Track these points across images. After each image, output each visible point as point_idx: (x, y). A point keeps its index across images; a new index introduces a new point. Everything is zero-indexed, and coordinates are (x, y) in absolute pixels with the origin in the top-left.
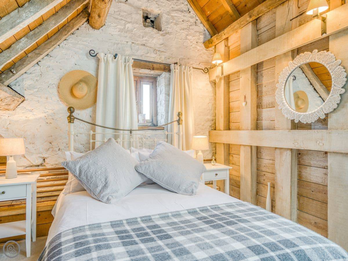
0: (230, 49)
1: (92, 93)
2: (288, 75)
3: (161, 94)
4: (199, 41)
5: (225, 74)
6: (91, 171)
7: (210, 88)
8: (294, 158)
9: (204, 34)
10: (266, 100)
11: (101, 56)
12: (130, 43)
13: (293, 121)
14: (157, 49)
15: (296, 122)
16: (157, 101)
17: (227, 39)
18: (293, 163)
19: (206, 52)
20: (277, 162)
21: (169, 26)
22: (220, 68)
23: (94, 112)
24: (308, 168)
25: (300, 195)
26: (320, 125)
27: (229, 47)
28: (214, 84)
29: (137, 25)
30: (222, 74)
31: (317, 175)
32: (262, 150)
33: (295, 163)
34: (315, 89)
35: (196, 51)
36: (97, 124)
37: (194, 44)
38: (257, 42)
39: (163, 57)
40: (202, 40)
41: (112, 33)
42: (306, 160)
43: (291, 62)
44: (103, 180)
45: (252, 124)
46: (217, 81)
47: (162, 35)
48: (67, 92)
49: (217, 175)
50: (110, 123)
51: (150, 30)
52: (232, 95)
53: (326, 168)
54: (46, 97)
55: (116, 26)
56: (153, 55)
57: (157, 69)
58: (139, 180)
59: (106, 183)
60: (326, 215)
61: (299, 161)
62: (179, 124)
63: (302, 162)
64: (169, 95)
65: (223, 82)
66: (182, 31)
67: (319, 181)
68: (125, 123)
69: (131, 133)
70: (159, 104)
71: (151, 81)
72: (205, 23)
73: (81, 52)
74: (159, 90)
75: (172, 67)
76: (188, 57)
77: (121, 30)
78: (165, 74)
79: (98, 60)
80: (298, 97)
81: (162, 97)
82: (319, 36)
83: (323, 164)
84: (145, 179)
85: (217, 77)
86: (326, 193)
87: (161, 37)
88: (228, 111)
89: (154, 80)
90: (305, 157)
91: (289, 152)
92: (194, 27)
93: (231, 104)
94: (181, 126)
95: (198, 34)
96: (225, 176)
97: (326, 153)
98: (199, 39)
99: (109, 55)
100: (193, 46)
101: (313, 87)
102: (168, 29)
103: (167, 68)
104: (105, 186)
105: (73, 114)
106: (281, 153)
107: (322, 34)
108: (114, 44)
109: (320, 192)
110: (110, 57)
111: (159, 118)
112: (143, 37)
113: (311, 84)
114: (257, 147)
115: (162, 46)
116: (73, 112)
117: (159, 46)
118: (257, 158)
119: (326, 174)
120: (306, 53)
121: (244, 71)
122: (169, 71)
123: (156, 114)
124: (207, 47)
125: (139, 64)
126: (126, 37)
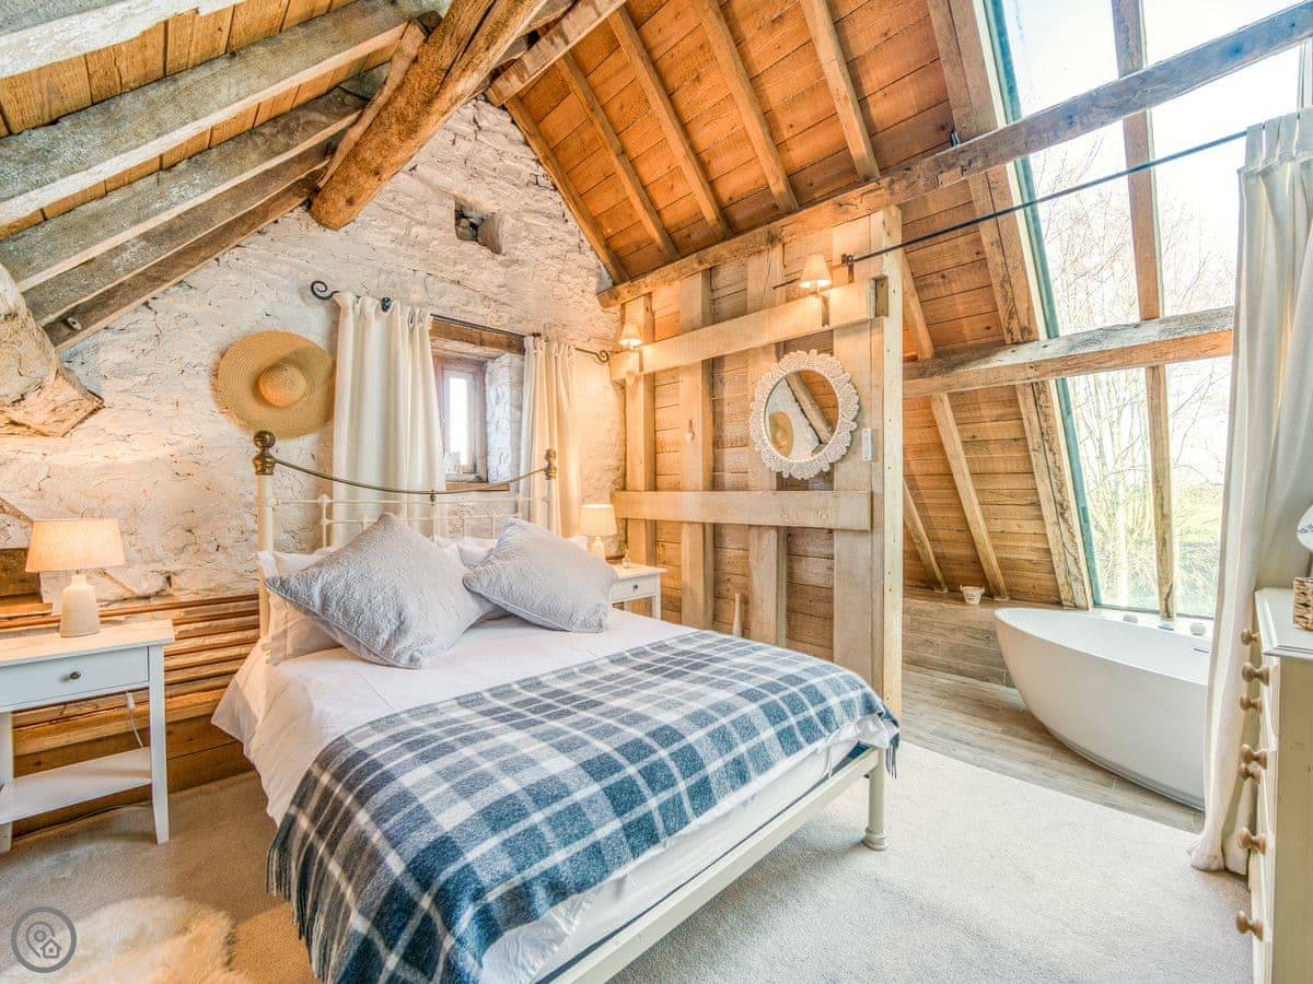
0: (656, 317)
1: (318, 394)
2: (771, 387)
3: (497, 403)
4: (589, 289)
5: (648, 370)
6: (357, 596)
7: (611, 397)
8: (781, 543)
9: (597, 274)
10: (731, 431)
11: (347, 299)
12: (422, 274)
13: (779, 475)
14: (491, 296)
15: (786, 476)
16: (488, 419)
17: (649, 295)
18: (781, 553)
19: (602, 314)
20: (753, 552)
21: (519, 246)
22: (635, 356)
23: (327, 443)
24: (804, 559)
25: (791, 611)
26: (821, 483)
27: (653, 314)
28: (621, 386)
29: (442, 233)
30: (641, 369)
31: (818, 571)
32: (723, 531)
33: (783, 553)
34: (802, 410)
35: (582, 310)
36: (335, 475)
37: (575, 293)
38: (714, 315)
39: (506, 317)
40: (593, 288)
41: (375, 244)
42: (803, 545)
43: (776, 364)
44: (392, 615)
45: (704, 479)
46: (630, 382)
47: (501, 264)
48: (241, 389)
49: (636, 587)
50: (370, 473)
51: (471, 247)
52: (660, 415)
53: (831, 557)
54: (175, 401)
55: (385, 227)
56: (482, 310)
57: (492, 344)
58: (474, 610)
59: (402, 623)
60: (831, 640)
61: (789, 549)
62: (549, 477)
63: (794, 550)
64: (520, 408)
65: (641, 386)
66: (549, 261)
67: (820, 581)
68: (413, 475)
69: (432, 499)
70: (491, 428)
71: (471, 370)
72: (602, 253)
73: (286, 282)
74: (491, 394)
75: (529, 342)
76: (564, 322)
77: (396, 240)
78: (508, 358)
79: (336, 311)
80: (777, 425)
81: (500, 412)
82: (819, 328)
83: (826, 551)
84: (488, 608)
85: (630, 373)
86: (831, 601)
87: (500, 269)
88: (654, 450)
89: (479, 368)
90: (798, 541)
91: (773, 533)
92: (575, 255)
93: (659, 434)
94: (553, 480)
95: (584, 273)
96: (652, 589)
97: (831, 531)
98: (587, 284)
99: (369, 301)
100: (576, 298)
101: (800, 406)
102: (518, 253)
103: (515, 344)
104: (400, 629)
105: (271, 451)
106: (760, 536)
107: (823, 325)
108: (380, 272)
109: (821, 601)
110: (372, 305)
111: (493, 461)
112: (455, 263)
113: (797, 401)
114: (715, 526)
115: (504, 289)
116: (270, 445)
117: (495, 290)
118: (715, 547)
119: (831, 569)
120: (799, 352)
121: (688, 369)
122: (521, 350)
123: (485, 454)
124: (605, 305)
125: (445, 327)
126: (411, 257)
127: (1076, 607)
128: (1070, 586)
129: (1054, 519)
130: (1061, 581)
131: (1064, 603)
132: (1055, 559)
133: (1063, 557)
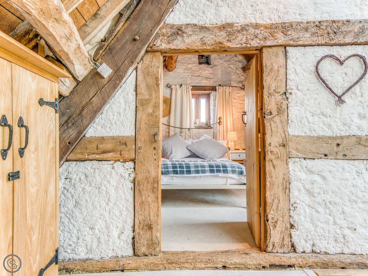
1: (168, 108)
9: (242, 62)
12: (190, 76)
14: (208, 77)
23: (169, 118)
29: (195, 65)
36: (170, 125)
37: (234, 70)
39: (212, 81)
40: (240, 67)
41: (180, 72)
44: (170, 151)
47: (211, 68)
50: (178, 125)
51: (202, 66)
55: (182, 68)
56: (205, 81)
57: (208, 90)
58: (189, 154)
62: (219, 125)
64: (215, 106)
68: (187, 125)
69: (189, 130)
70: (211, 112)
74: (211, 103)
75: (217, 88)
77: (185, 69)
78: (213, 93)
79: (172, 89)
81: (212, 107)
84: (192, 154)
89: (208, 96)
102: (215, 63)
103: (214, 89)
108: (181, 78)
110: (178, 87)
111: (211, 121)
112: (198, 71)
115: (211, 74)
123: (210, 118)
125: (195, 88)
126: (187, 73)
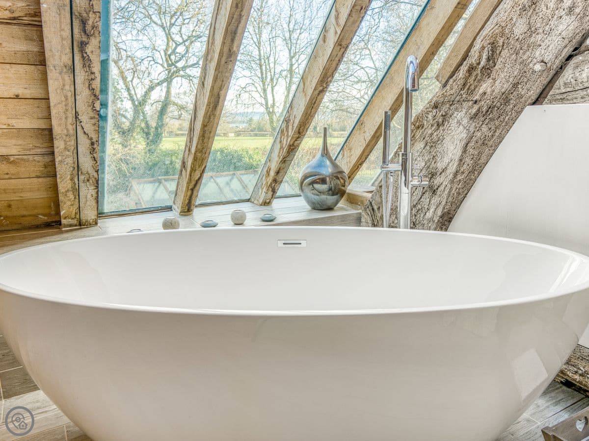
127: (81, 225)
128: (76, 191)
129: (66, 59)
130: (64, 185)
131: (64, 221)
132: (59, 145)
133: (73, 143)
